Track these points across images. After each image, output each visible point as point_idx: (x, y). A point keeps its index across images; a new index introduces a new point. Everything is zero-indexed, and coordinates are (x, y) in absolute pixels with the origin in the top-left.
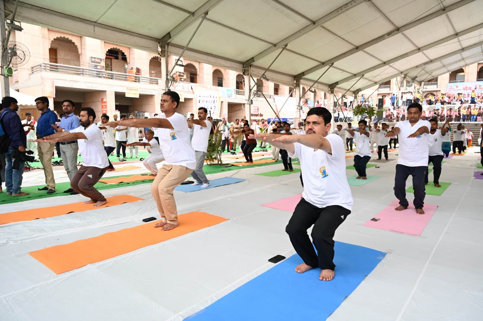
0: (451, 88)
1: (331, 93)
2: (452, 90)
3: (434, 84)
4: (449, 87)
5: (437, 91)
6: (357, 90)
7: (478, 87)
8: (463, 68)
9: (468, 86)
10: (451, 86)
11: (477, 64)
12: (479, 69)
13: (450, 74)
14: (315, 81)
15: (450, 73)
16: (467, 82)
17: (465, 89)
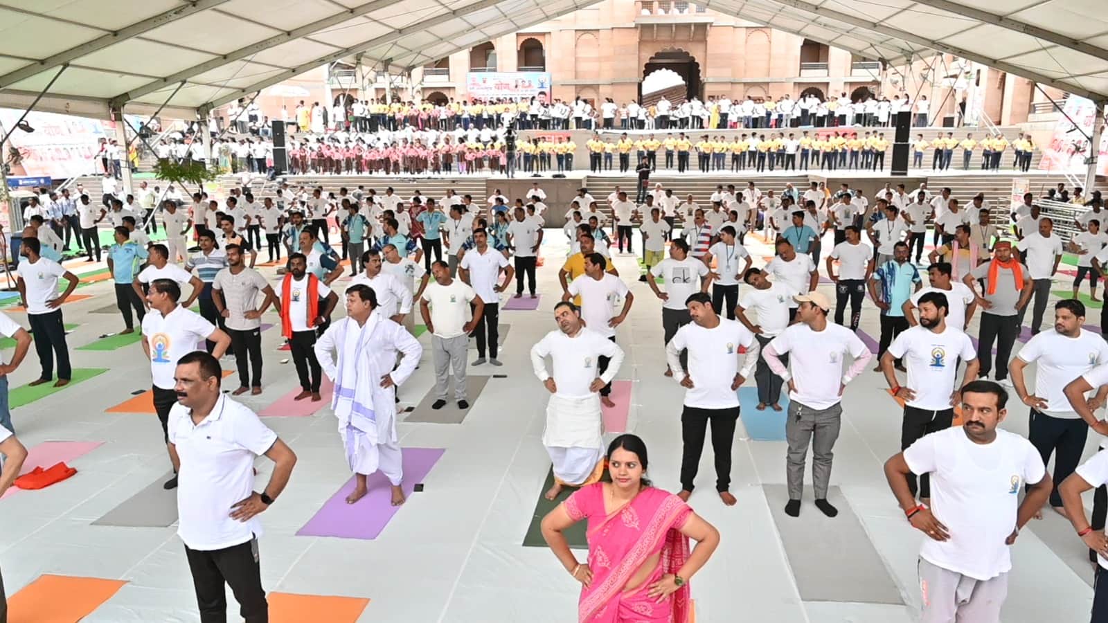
0: (474, 84)
1: (116, 120)
2: (476, 87)
3: (442, 73)
4: (470, 82)
5: (449, 88)
6: (204, 105)
7: (520, 83)
8: (493, 41)
9: (504, 81)
10: (474, 79)
11: (513, 35)
12: (519, 45)
13: (471, 53)
14: (38, 93)
15: (471, 49)
16: (502, 72)
17: (500, 86)
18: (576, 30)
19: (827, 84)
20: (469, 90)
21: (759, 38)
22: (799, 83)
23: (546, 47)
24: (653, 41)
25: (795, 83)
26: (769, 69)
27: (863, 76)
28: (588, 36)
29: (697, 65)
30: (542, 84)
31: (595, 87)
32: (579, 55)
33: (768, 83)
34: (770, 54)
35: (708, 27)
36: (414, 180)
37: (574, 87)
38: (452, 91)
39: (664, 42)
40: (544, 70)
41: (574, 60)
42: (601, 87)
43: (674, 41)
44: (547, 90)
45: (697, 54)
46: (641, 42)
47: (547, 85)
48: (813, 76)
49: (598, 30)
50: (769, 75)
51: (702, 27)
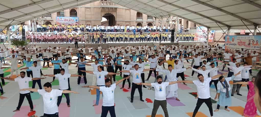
2: (59, 20)
5: (51, 20)
7: (71, 20)
10: (58, 18)
12: (70, 10)
13: (57, 13)
16: (66, 17)
17: (65, 20)
18: (85, 8)
19: (142, 22)
20: (57, 21)
21: (128, 11)
22: (137, 22)
23: (77, 11)
24: (104, 11)
25: (136, 22)
26: (130, 18)
27: (150, 20)
28: (88, 9)
29: (115, 17)
30: (77, 20)
31: (90, 21)
32: (86, 14)
33: (130, 22)
34: (130, 15)
35: (117, 9)
36: (62, 44)
37: (85, 21)
38: (52, 21)
39: (107, 11)
40: (77, 17)
41: (85, 14)
42: (92, 22)
43: (109, 11)
44: (78, 22)
45: (114, 14)
46: (101, 11)
47: (78, 20)
48: (139, 20)
49: (91, 8)
50: (130, 20)
51: (116, 9)
